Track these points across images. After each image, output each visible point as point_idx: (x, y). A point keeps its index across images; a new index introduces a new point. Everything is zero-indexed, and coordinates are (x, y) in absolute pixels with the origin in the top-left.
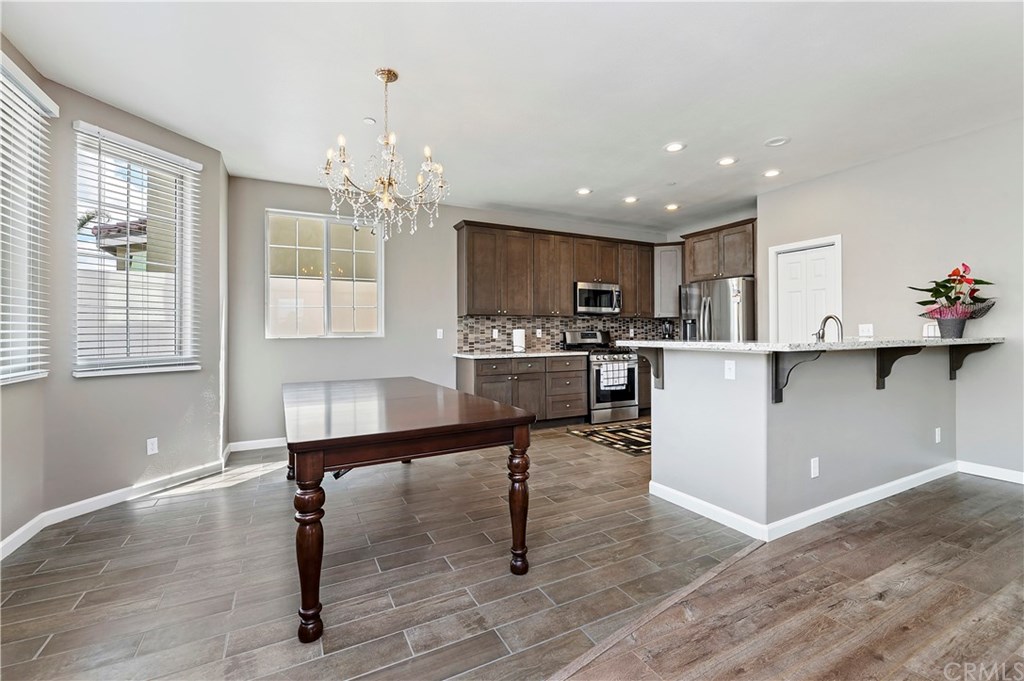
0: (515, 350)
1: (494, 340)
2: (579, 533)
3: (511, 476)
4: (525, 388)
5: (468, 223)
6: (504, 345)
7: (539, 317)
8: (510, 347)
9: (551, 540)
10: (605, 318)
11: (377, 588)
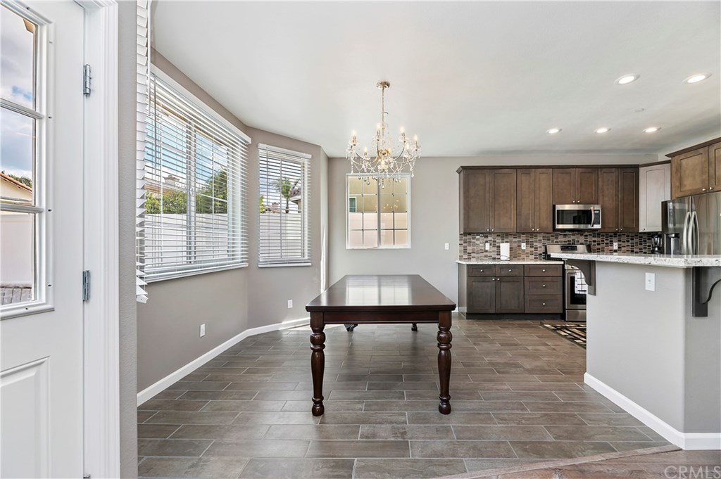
0: (502, 258)
1: (486, 251)
2: (503, 398)
3: (439, 345)
4: (506, 288)
5: (464, 168)
6: (494, 255)
7: (523, 234)
8: (497, 257)
9: (479, 398)
10: (586, 233)
11: (359, 399)
